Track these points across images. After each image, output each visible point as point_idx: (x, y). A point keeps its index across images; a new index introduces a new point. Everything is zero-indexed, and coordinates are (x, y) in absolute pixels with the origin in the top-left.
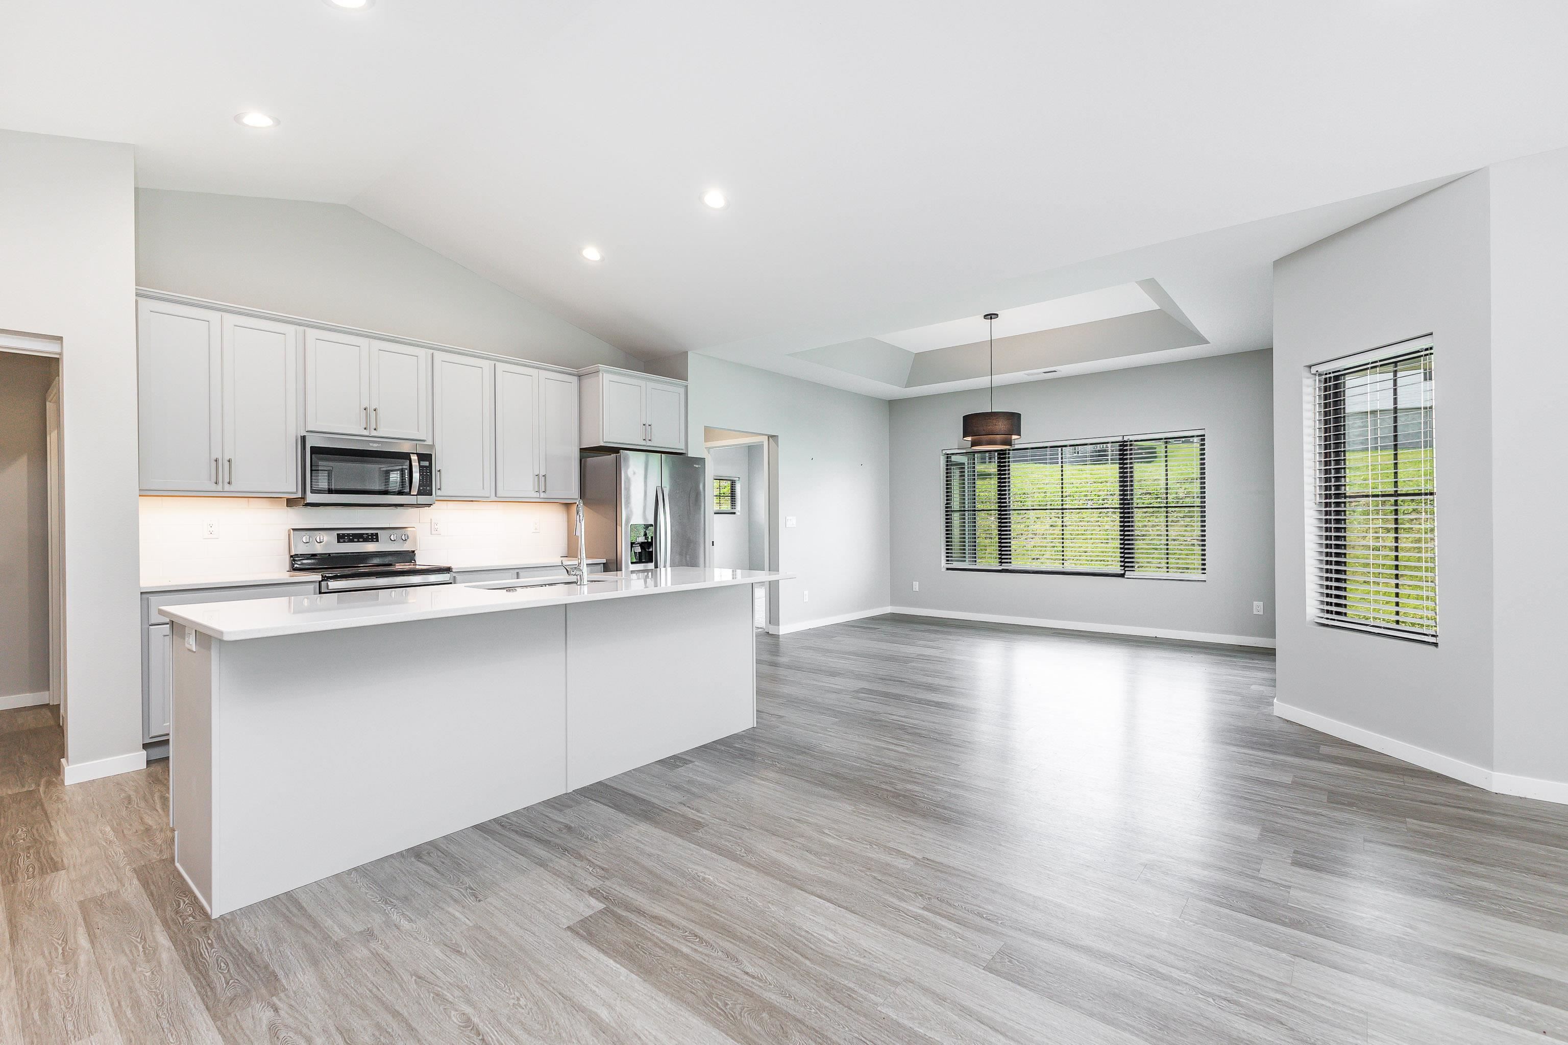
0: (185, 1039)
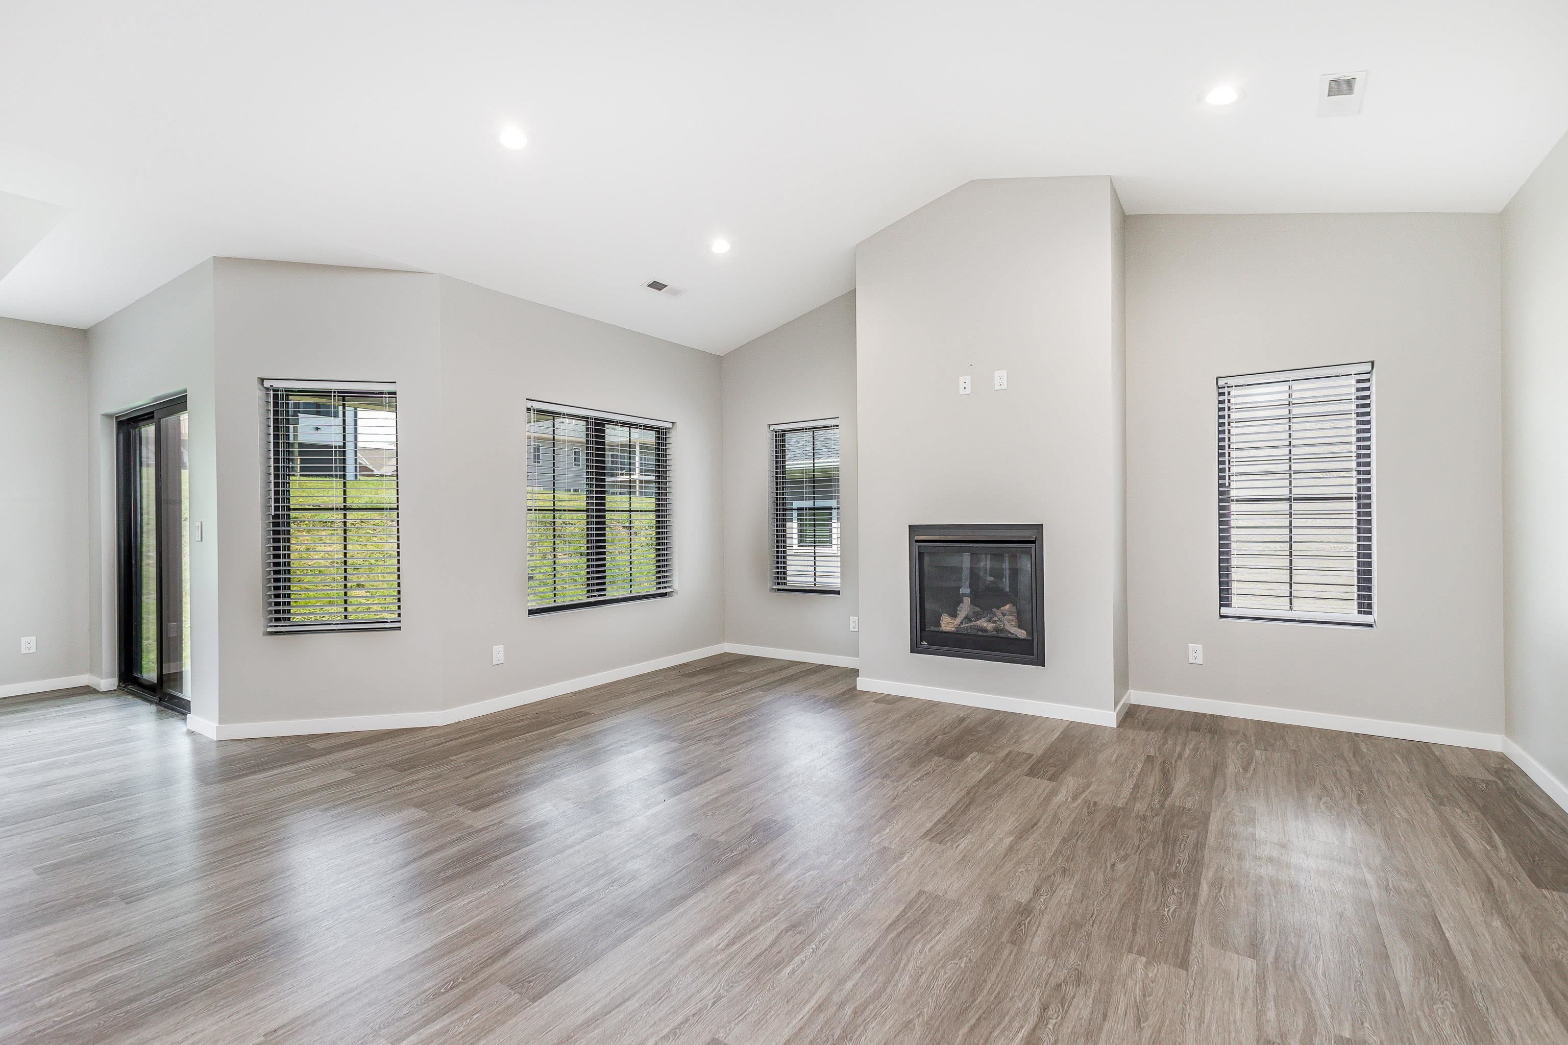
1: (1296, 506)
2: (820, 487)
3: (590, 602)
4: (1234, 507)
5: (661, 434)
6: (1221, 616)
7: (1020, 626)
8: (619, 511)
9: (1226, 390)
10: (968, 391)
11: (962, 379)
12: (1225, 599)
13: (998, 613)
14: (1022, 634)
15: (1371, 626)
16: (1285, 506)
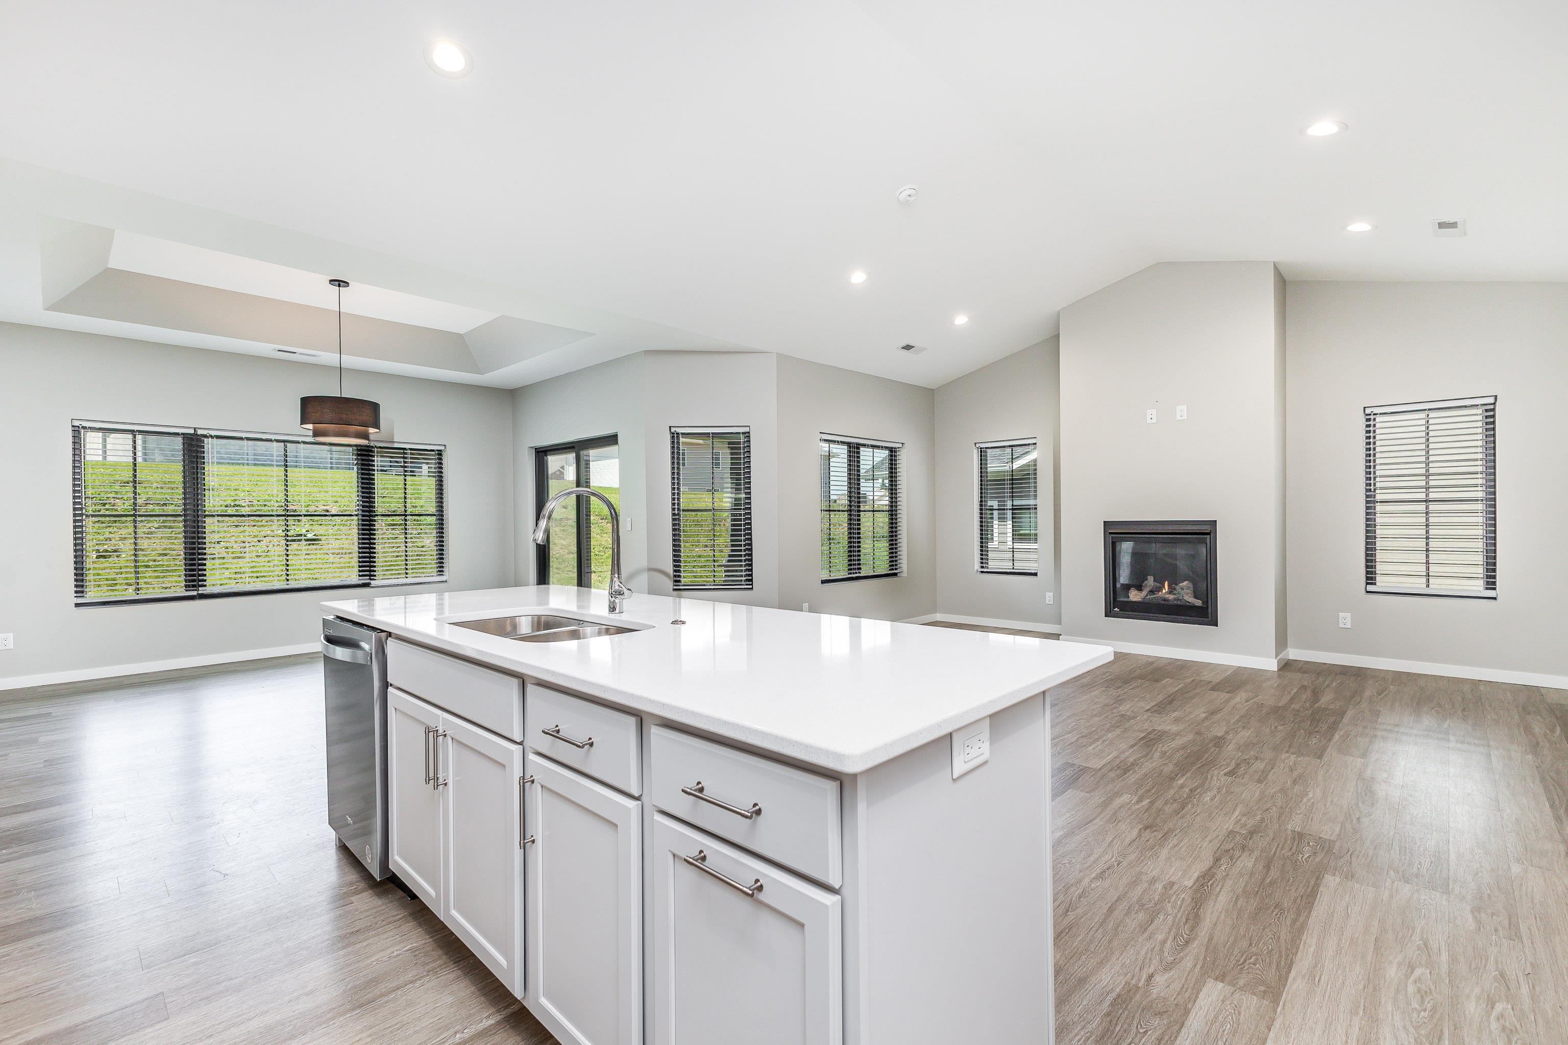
0: (1220, 1017)
1: (1432, 507)
2: (1017, 488)
3: (852, 577)
4: (1379, 508)
5: (893, 452)
6: (1367, 592)
7: (1196, 597)
8: (868, 511)
9: (1372, 417)
10: (1154, 421)
11: (1149, 412)
12: (1370, 578)
13: (1177, 587)
14: (1198, 603)
15: (1495, 598)
16: (1422, 507)
